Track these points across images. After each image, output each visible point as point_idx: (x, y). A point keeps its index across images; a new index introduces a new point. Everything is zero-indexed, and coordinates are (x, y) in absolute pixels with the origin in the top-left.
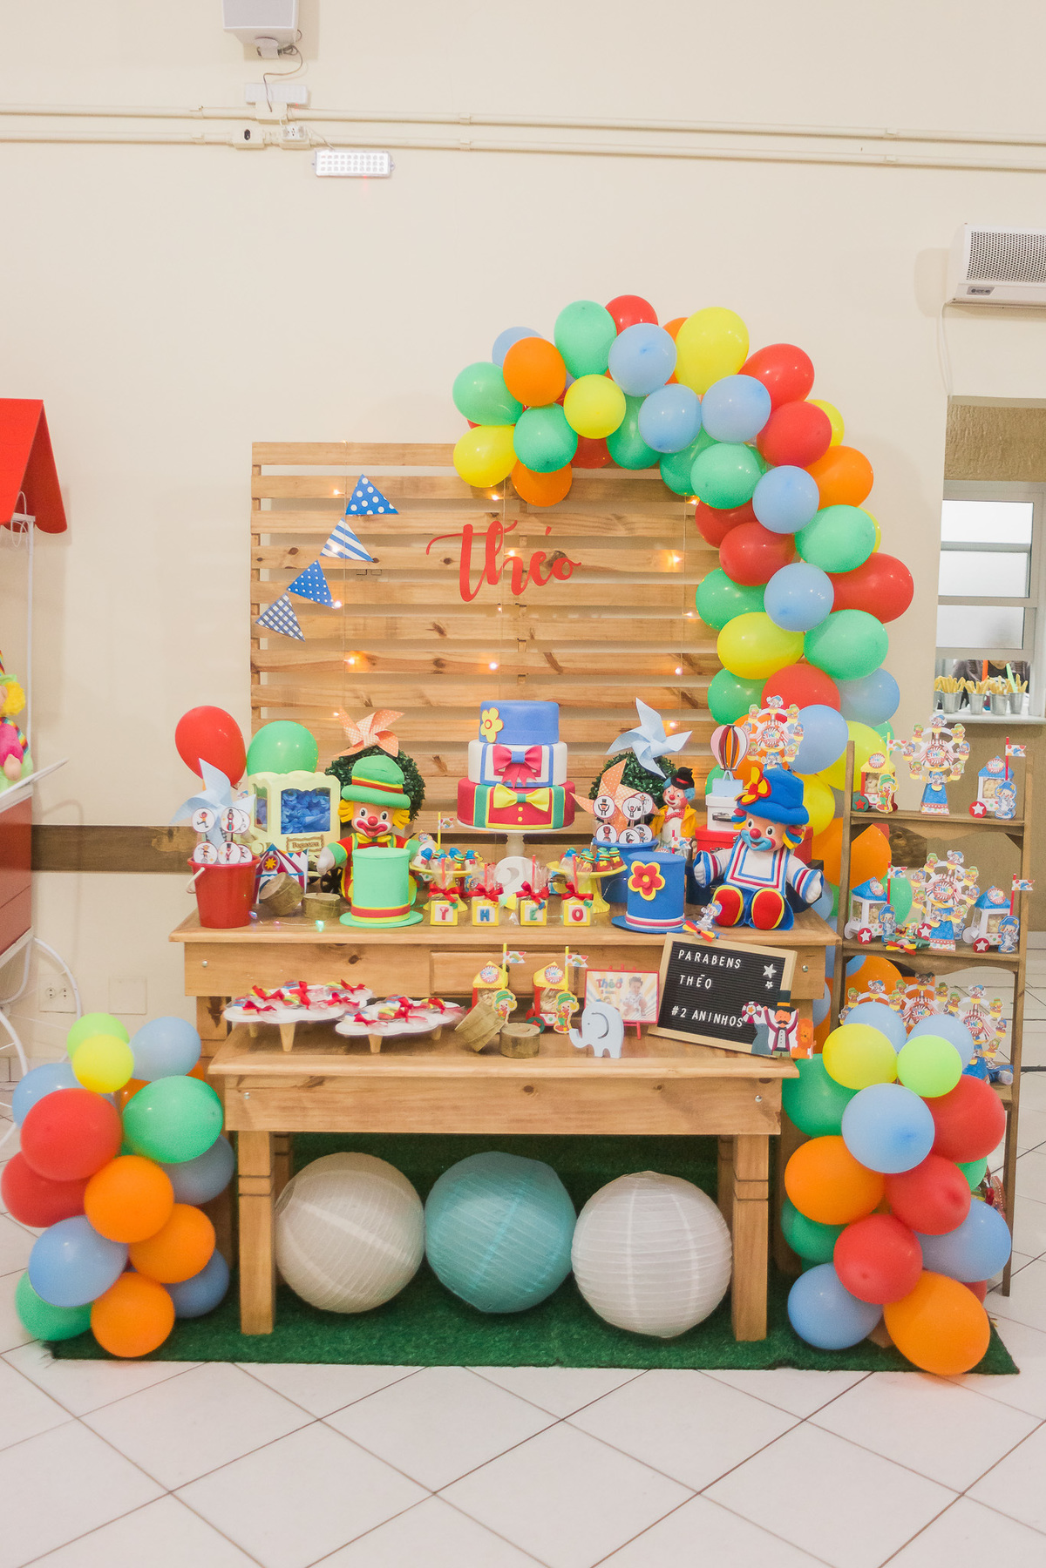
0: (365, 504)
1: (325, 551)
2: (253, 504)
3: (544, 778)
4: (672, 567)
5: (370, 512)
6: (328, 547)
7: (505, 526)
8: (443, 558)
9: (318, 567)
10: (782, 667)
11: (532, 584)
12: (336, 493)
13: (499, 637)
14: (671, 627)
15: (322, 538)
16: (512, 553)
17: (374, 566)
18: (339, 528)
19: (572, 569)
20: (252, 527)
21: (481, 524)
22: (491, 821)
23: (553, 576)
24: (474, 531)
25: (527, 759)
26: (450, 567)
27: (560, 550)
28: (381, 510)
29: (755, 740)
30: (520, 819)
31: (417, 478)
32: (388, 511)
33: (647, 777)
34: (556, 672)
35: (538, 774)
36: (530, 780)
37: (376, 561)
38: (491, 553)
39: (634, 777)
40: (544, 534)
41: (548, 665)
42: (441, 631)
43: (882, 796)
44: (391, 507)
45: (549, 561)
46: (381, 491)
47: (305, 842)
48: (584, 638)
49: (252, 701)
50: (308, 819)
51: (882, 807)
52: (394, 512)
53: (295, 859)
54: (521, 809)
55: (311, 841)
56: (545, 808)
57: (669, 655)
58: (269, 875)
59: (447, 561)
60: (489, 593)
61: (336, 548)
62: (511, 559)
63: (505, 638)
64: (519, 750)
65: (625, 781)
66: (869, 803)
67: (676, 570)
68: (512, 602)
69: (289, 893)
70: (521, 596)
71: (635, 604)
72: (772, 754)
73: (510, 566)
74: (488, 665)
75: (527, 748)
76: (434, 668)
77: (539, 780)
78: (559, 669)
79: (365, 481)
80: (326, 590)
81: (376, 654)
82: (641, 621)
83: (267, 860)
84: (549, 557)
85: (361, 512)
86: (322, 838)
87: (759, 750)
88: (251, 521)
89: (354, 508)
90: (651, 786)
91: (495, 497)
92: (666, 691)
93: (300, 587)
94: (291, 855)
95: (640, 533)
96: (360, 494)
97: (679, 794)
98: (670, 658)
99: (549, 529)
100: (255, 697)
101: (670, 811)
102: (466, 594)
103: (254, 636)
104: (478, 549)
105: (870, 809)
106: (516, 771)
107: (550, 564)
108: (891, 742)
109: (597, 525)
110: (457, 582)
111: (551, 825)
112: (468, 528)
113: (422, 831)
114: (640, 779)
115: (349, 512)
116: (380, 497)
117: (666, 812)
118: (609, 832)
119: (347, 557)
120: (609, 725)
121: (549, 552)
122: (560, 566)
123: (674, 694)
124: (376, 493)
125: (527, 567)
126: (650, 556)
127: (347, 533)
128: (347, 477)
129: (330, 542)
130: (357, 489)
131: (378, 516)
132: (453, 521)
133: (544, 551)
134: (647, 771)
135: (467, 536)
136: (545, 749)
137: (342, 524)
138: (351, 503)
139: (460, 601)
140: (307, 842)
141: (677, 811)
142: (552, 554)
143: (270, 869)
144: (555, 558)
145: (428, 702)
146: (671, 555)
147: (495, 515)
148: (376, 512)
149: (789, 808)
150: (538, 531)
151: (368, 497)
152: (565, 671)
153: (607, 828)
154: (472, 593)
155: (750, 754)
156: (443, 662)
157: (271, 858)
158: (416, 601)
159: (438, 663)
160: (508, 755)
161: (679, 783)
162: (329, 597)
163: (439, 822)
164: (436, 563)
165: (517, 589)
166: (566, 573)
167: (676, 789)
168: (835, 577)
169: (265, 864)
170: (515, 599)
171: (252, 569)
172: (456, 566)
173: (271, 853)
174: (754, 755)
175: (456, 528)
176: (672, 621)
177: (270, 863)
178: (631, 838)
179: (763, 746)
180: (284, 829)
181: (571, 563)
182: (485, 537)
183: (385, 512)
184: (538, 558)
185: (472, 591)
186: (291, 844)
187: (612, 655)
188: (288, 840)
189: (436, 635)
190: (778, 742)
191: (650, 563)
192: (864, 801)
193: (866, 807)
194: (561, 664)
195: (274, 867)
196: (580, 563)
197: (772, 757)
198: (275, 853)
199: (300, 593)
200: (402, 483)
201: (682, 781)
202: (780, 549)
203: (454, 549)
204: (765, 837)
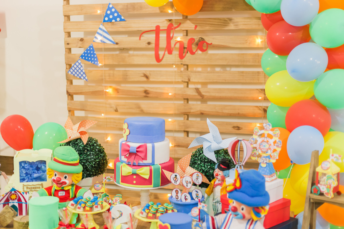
0: (111, 17)
1: (95, 40)
2: (65, 18)
3: (149, 160)
4: (258, 44)
5: (113, 21)
6: (96, 38)
7: (175, 26)
8: (147, 42)
9: (92, 47)
10: (298, 101)
11: (189, 54)
12: (99, 12)
13: (174, 80)
14: (258, 75)
15: (94, 33)
16: (179, 39)
17: (116, 46)
18: (100, 29)
19: (207, 47)
20: (64, 29)
21: (164, 25)
22: (122, 182)
23: (198, 50)
24: (161, 28)
25: (137, 151)
26: (150, 46)
27: (202, 37)
28: (118, 19)
29: (256, 148)
30: (135, 182)
31: (134, 3)
32: (121, 20)
33: (208, 162)
34: (201, 98)
35: (145, 158)
36: (140, 162)
37: (117, 44)
38: (169, 39)
39: (201, 161)
40: (194, 29)
41: (197, 94)
42: (147, 77)
43: (327, 187)
44: (123, 18)
45: (197, 42)
46: (118, 10)
47: (33, 187)
48: (215, 81)
49: (68, 108)
50: (35, 175)
51: (327, 194)
52: (124, 20)
53: (24, 195)
54: (135, 177)
55: (36, 186)
56: (147, 177)
57: (257, 89)
58: (13, 202)
59: (149, 43)
60: (168, 58)
61: (100, 38)
62: (178, 42)
63: (177, 80)
64: (134, 146)
65: (193, 164)
66: (320, 191)
67: (260, 46)
68: (179, 63)
69: (5, 216)
70: (183, 60)
71: (240, 64)
72: (264, 157)
73: (178, 45)
74: (168, 93)
75: (138, 145)
76: (144, 94)
77: (145, 162)
78: (202, 96)
79: (111, 6)
80: (96, 58)
81: (118, 87)
82: (242, 72)
83: (11, 195)
84: (196, 40)
85: (110, 20)
86: (42, 185)
87: (257, 154)
88: (64, 27)
89: (106, 19)
90: (209, 167)
91: (170, 11)
92: (256, 108)
93: (85, 57)
94: (23, 193)
95: (241, 27)
96: (109, 12)
97: (220, 173)
98: (257, 91)
99: (196, 27)
100: (69, 106)
101: (217, 182)
102: (158, 59)
103: (68, 79)
104: (163, 36)
105: (322, 194)
106: (133, 157)
107: (197, 44)
108: (333, 155)
109: (219, 24)
110: (153, 53)
111: (152, 186)
112: (158, 27)
113: (97, 182)
114: (205, 162)
115: (104, 21)
116: (118, 13)
117: (214, 182)
118: (178, 193)
119: (104, 42)
120: (227, 124)
121: (197, 38)
122: (202, 45)
123: (260, 109)
124: (116, 11)
125: (186, 46)
126: (247, 39)
127: (104, 31)
128: (103, 4)
129: (97, 35)
130: (107, 10)
131: (116, 22)
132: (150, 24)
133: (194, 37)
134: (208, 159)
135: (157, 31)
136: (149, 146)
137: (101, 26)
138: (105, 17)
139: (155, 62)
140: (34, 187)
141: (220, 182)
142: (198, 39)
143: (14, 200)
144: (199, 41)
145: (142, 111)
146: (258, 38)
147: (170, 20)
148: (116, 21)
149: (252, 196)
150: (191, 27)
151: (112, 13)
152: (205, 97)
153: (177, 190)
154: (161, 58)
155: (253, 156)
156: (148, 92)
157: (13, 194)
158: (136, 63)
159: (146, 92)
160: (128, 148)
161: (221, 167)
162: (97, 61)
163: (104, 178)
164: (144, 45)
165: (181, 57)
166: (204, 48)
167: (219, 170)
168: (329, 51)
169: (10, 197)
170: (181, 61)
171: (66, 48)
172: (153, 45)
173: (13, 192)
174: (255, 157)
175: (152, 27)
176: (258, 72)
177: (13, 197)
178: (186, 197)
179: (260, 152)
180: (22, 180)
181: (207, 44)
182: (166, 31)
183: (120, 21)
184: (191, 41)
185: (161, 57)
186: (25, 188)
187: (228, 89)
188: (24, 185)
189: (145, 79)
190: (267, 150)
191: (247, 42)
192: (317, 188)
193: (319, 193)
194: (203, 94)
195: (16, 199)
196: (212, 43)
197: (264, 159)
198: (15, 192)
199: (85, 59)
200: (127, 6)
201: (223, 166)
202: (300, 35)
203: (152, 37)
204: (240, 212)
